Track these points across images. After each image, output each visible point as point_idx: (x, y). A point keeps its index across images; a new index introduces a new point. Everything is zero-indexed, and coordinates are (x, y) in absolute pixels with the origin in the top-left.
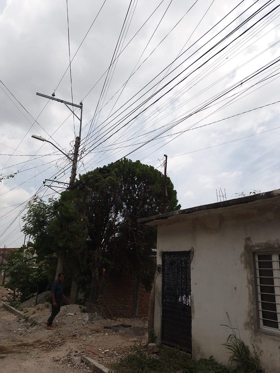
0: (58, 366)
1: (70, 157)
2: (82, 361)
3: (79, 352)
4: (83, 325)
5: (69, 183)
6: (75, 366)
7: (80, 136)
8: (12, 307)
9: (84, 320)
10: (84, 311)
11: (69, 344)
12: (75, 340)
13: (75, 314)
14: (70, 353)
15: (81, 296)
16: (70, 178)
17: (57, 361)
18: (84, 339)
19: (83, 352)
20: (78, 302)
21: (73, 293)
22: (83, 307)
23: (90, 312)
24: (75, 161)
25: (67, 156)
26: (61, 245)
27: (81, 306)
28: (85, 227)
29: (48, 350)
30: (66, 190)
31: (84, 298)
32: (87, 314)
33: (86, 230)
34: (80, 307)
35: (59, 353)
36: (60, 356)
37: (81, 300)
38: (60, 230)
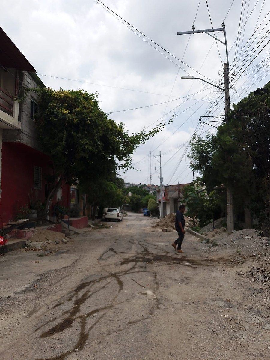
0: (243, 279)
1: (221, 88)
2: (265, 277)
3: (261, 269)
4: (262, 247)
5: (224, 114)
6: (258, 281)
7: (228, 61)
8: (194, 231)
9: (262, 243)
10: (261, 235)
11: (250, 263)
12: (255, 259)
13: (252, 237)
14: (252, 269)
15: (256, 221)
16: (225, 109)
17: (241, 275)
18: (265, 259)
19: (265, 270)
20: (253, 227)
21: (247, 219)
22: (259, 232)
23: (267, 236)
24: (227, 90)
25: (218, 87)
26: (226, 176)
27: (258, 231)
28: (248, 155)
29: (231, 266)
30: (222, 122)
31: (259, 223)
32: (264, 237)
33: (250, 159)
34: (256, 232)
35: (241, 269)
36: (243, 272)
37: (256, 225)
38: (223, 162)
